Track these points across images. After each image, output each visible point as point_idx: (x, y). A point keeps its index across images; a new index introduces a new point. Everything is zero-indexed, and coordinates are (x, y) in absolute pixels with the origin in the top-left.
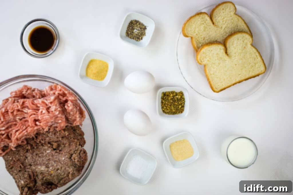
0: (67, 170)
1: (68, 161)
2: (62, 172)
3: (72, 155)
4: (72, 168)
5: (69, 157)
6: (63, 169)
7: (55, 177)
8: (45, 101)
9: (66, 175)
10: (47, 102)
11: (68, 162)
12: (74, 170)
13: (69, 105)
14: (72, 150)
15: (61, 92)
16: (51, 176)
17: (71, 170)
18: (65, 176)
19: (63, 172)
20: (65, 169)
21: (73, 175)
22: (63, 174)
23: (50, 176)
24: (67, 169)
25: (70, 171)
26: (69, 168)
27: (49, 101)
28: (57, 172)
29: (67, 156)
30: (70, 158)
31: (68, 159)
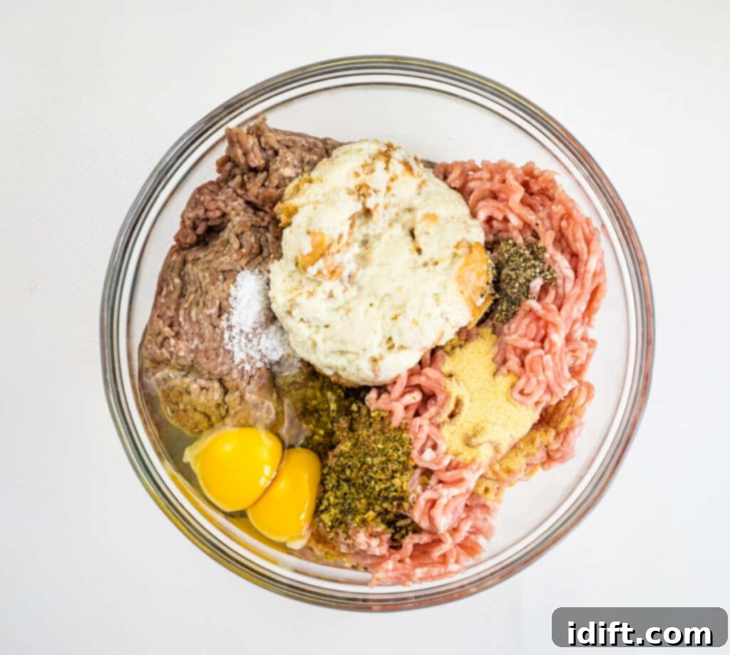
0: (192, 340)
1: (216, 368)
2: (201, 316)
3: (226, 391)
4: (184, 357)
5: (227, 378)
6: (207, 331)
7: (207, 280)
8: (455, 491)
9: (181, 319)
10: (446, 494)
11: (212, 364)
12: (174, 357)
13: (374, 542)
14: (239, 408)
15: (437, 553)
16: (224, 272)
17: (180, 349)
18: (182, 312)
19: (198, 322)
20: (201, 337)
21: (160, 339)
22: (193, 314)
23: (227, 267)
24: (196, 341)
25: (182, 345)
26: (192, 351)
27: (443, 501)
28: (218, 302)
29: (235, 374)
30: (221, 381)
31: (221, 371)
